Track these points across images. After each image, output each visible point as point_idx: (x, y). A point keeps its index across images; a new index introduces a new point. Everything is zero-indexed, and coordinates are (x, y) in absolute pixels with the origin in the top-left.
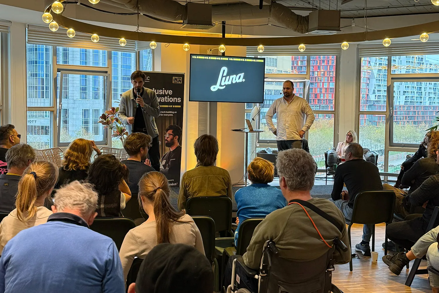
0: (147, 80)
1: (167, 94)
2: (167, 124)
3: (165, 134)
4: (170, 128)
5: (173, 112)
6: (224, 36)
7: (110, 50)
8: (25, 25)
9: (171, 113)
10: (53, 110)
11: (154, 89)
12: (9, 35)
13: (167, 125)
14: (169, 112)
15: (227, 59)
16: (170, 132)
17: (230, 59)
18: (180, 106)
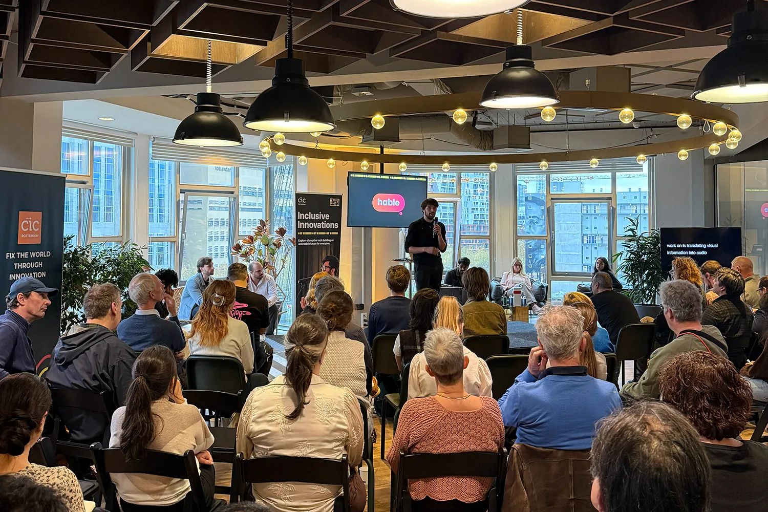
0: (303, 203)
1: (323, 218)
2: (323, 254)
3: (322, 266)
4: (327, 259)
5: (330, 241)
6: (382, 151)
7: (237, 166)
8: (149, 137)
9: (327, 241)
10: (175, 240)
11: (310, 213)
12: (133, 149)
13: (324, 256)
14: (326, 240)
15: (387, 177)
16: (327, 263)
17: (391, 178)
18: (337, 233)
